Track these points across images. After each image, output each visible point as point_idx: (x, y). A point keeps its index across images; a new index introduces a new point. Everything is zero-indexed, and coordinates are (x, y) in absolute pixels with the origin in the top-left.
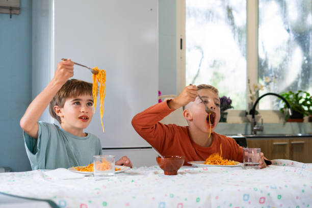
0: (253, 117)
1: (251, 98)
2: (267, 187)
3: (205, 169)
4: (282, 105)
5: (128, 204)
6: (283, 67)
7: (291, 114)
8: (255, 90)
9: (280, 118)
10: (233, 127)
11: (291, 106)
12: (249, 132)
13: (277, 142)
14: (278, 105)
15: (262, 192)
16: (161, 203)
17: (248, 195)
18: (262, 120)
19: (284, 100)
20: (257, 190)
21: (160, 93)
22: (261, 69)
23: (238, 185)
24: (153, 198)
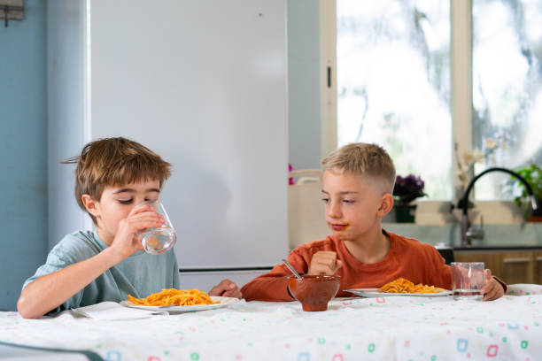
0: (465, 213)
1: (461, 178)
2: (502, 325)
3: (381, 300)
4: (518, 190)
5: (239, 357)
6: (518, 120)
7: (534, 206)
8: (467, 164)
9: (514, 216)
10: (427, 230)
11: (536, 192)
12: (458, 241)
13: (510, 258)
14: (511, 192)
15: (491, 335)
16: (302, 354)
17: (467, 342)
18: (482, 219)
19: (523, 181)
20: (482, 332)
21: (290, 167)
23: (446, 324)
24: (287, 346)
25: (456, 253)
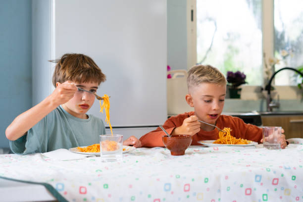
0: (269, 93)
2: (281, 167)
3: (216, 148)
4: (300, 80)
5: (131, 186)
6: (300, 40)
8: (270, 65)
10: (247, 103)
12: (265, 109)
13: (293, 120)
14: (295, 81)
15: (275, 172)
16: (166, 184)
17: (261, 177)
18: (278, 96)
19: (302, 75)
20: (269, 171)
21: (169, 68)
22: (277, 42)
23: (249, 166)
24: (158, 180)
25: (262, 117)
